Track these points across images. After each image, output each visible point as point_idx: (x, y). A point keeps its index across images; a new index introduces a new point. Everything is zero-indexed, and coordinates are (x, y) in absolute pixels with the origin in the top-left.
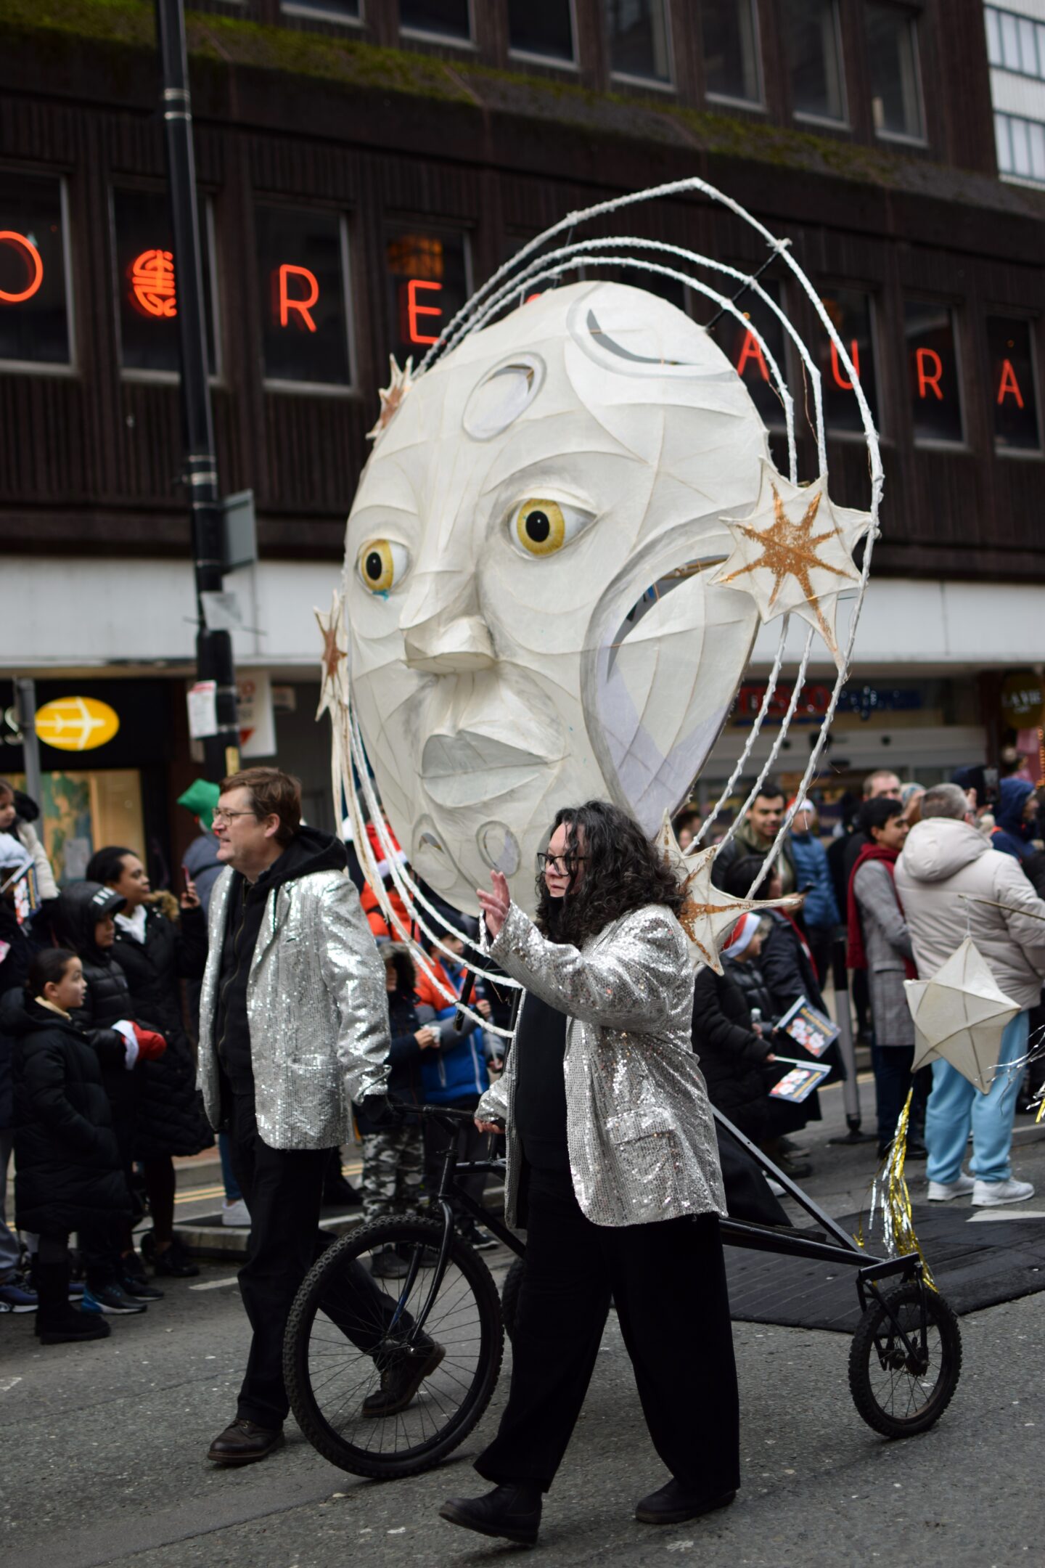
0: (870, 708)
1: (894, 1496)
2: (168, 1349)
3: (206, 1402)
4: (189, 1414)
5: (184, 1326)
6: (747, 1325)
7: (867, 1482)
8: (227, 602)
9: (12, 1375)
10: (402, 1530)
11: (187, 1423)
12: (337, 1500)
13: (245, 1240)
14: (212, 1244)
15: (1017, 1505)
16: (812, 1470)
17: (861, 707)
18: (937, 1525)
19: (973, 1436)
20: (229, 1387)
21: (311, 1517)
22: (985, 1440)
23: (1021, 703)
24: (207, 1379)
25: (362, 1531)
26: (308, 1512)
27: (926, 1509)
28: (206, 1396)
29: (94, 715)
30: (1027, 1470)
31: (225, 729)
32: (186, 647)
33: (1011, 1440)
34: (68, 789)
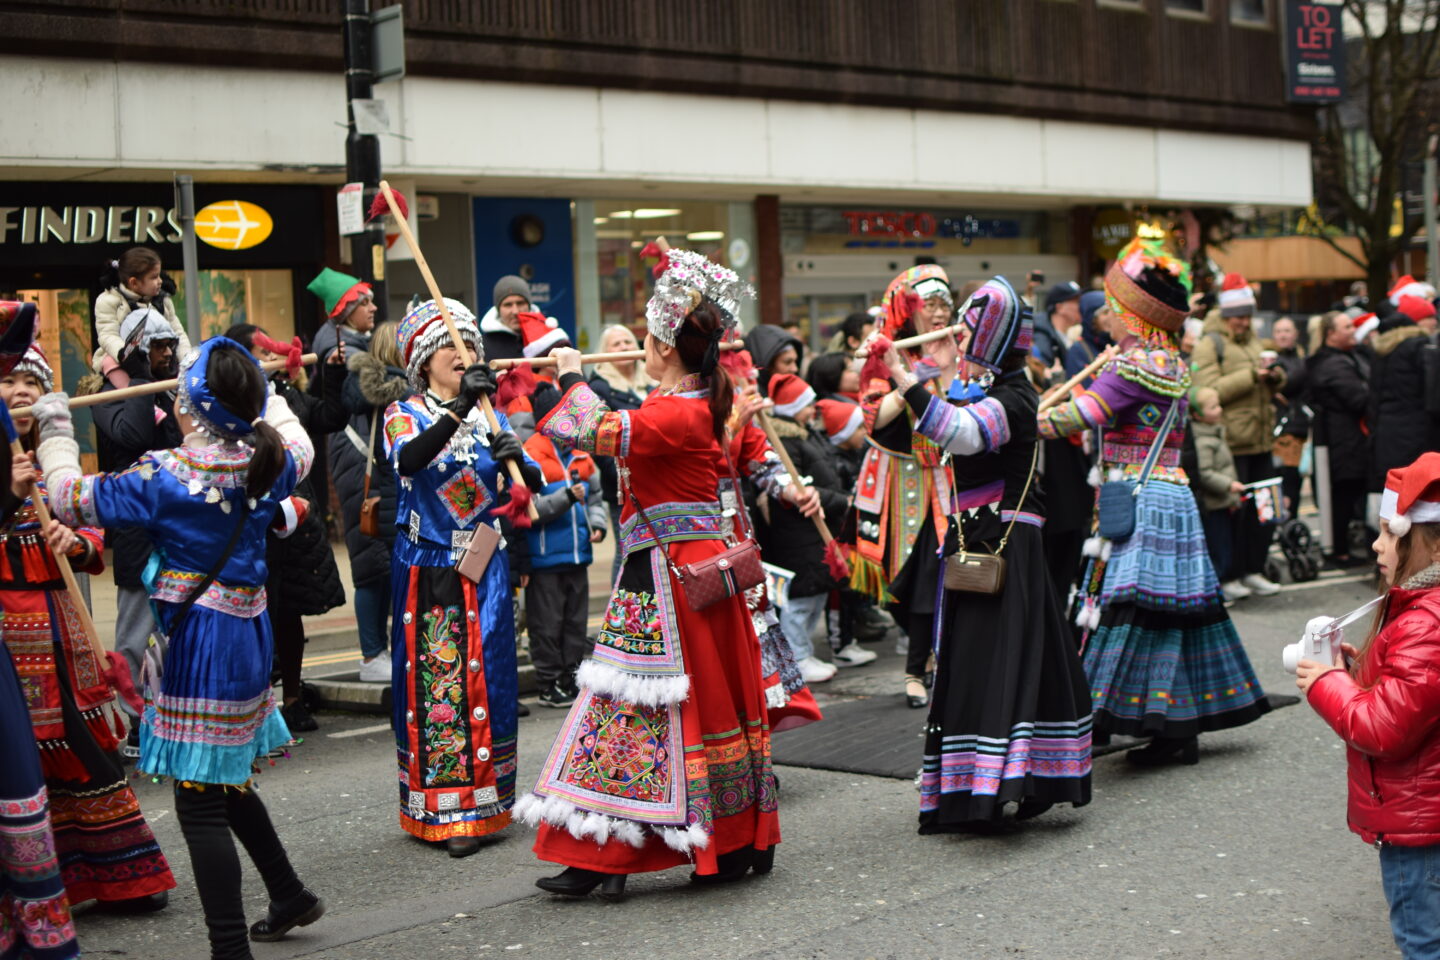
0: (971, 236)
1: (978, 925)
2: (306, 788)
3: (340, 833)
4: (323, 844)
5: (321, 768)
6: (844, 775)
7: (952, 912)
8: (376, 109)
9: (160, 808)
10: (519, 946)
11: (321, 852)
12: (460, 919)
13: (380, 694)
14: (349, 698)
15: (1090, 935)
16: (900, 901)
17: (964, 235)
18: (1017, 951)
19: (1051, 874)
20: (361, 821)
21: (435, 934)
22: (1062, 878)
23: (1111, 236)
24: (341, 814)
25: (482, 947)
26: (433, 929)
27: (1006, 936)
28: (339, 829)
29: (249, 218)
30: (1100, 905)
31: (371, 227)
32: (338, 156)
33: (1086, 878)
34: (225, 287)
